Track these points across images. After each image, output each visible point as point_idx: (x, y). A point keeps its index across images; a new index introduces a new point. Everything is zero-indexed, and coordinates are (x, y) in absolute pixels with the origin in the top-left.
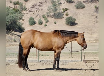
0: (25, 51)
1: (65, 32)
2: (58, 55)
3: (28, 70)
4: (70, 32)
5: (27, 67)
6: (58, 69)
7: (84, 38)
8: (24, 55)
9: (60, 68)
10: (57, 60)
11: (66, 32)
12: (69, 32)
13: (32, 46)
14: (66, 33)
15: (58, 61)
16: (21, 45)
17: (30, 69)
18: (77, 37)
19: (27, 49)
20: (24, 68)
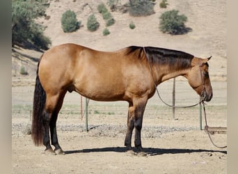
0: (51, 100)
1: (158, 53)
2: (139, 113)
3: (57, 152)
4: (172, 53)
5: (56, 143)
6: (138, 148)
7: (207, 73)
8: (49, 110)
10: (136, 124)
11: (162, 51)
12: (168, 53)
13: (70, 87)
14: (161, 54)
15: (139, 128)
16: (40, 84)
17: (64, 149)
18: (190, 67)
19: (56, 94)
20: (47, 144)
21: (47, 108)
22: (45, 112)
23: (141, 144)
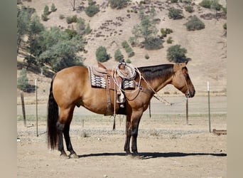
0: (63, 113)
6: (135, 153)
7: (188, 75)
8: (62, 122)
9: (139, 151)
10: (133, 133)
15: (135, 136)
16: (54, 99)
18: (174, 73)
19: (67, 108)
21: (60, 119)
22: (58, 123)
23: (136, 150)
